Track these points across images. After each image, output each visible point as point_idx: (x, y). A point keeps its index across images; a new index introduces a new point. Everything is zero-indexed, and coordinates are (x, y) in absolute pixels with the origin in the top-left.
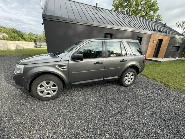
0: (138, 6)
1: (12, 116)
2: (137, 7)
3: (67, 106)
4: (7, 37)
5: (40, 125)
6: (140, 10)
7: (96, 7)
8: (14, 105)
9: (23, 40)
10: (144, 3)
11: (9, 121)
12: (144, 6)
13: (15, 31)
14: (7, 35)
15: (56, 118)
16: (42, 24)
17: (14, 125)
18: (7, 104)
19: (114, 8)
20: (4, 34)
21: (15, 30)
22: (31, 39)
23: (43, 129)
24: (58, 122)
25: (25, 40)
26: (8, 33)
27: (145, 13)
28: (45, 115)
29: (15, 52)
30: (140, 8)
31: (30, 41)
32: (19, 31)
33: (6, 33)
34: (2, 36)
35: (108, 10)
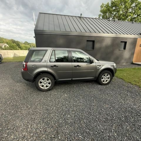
0: (128, 9)
1: (11, 101)
2: (126, 10)
3: (46, 98)
4: (7, 46)
5: (27, 107)
6: (130, 12)
7: (80, 17)
8: (13, 95)
9: (19, 49)
10: (135, 5)
11: (10, 103)
12: (135, 8)
13: (14, 42)
14: (7, 45)
15: (38, 104)
16: (34, 37)
17: (13, 105)
18: (9, 95)
19: (102, 13)
20: (6, 44)
21: (14, 40)
22: (26, 47)
23: (29, 109)
24: (39, 107)
25: (21, 48)
26: (9, 43)
27: (137, 15)
28: (31, 102)
29: (13, 59)
30: (130, 10)
31: (25, 50)
32: (17, 41)
33: (7, 43)
34: (4, 46)
35: (92, 18)
